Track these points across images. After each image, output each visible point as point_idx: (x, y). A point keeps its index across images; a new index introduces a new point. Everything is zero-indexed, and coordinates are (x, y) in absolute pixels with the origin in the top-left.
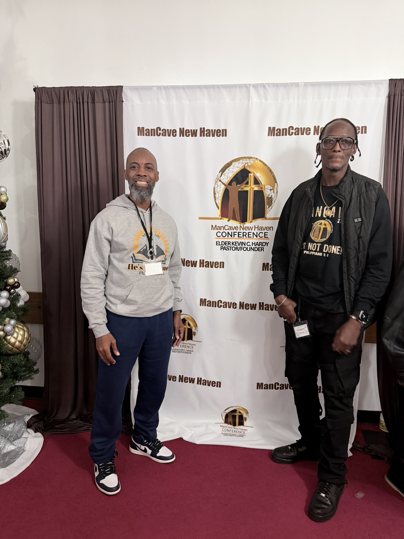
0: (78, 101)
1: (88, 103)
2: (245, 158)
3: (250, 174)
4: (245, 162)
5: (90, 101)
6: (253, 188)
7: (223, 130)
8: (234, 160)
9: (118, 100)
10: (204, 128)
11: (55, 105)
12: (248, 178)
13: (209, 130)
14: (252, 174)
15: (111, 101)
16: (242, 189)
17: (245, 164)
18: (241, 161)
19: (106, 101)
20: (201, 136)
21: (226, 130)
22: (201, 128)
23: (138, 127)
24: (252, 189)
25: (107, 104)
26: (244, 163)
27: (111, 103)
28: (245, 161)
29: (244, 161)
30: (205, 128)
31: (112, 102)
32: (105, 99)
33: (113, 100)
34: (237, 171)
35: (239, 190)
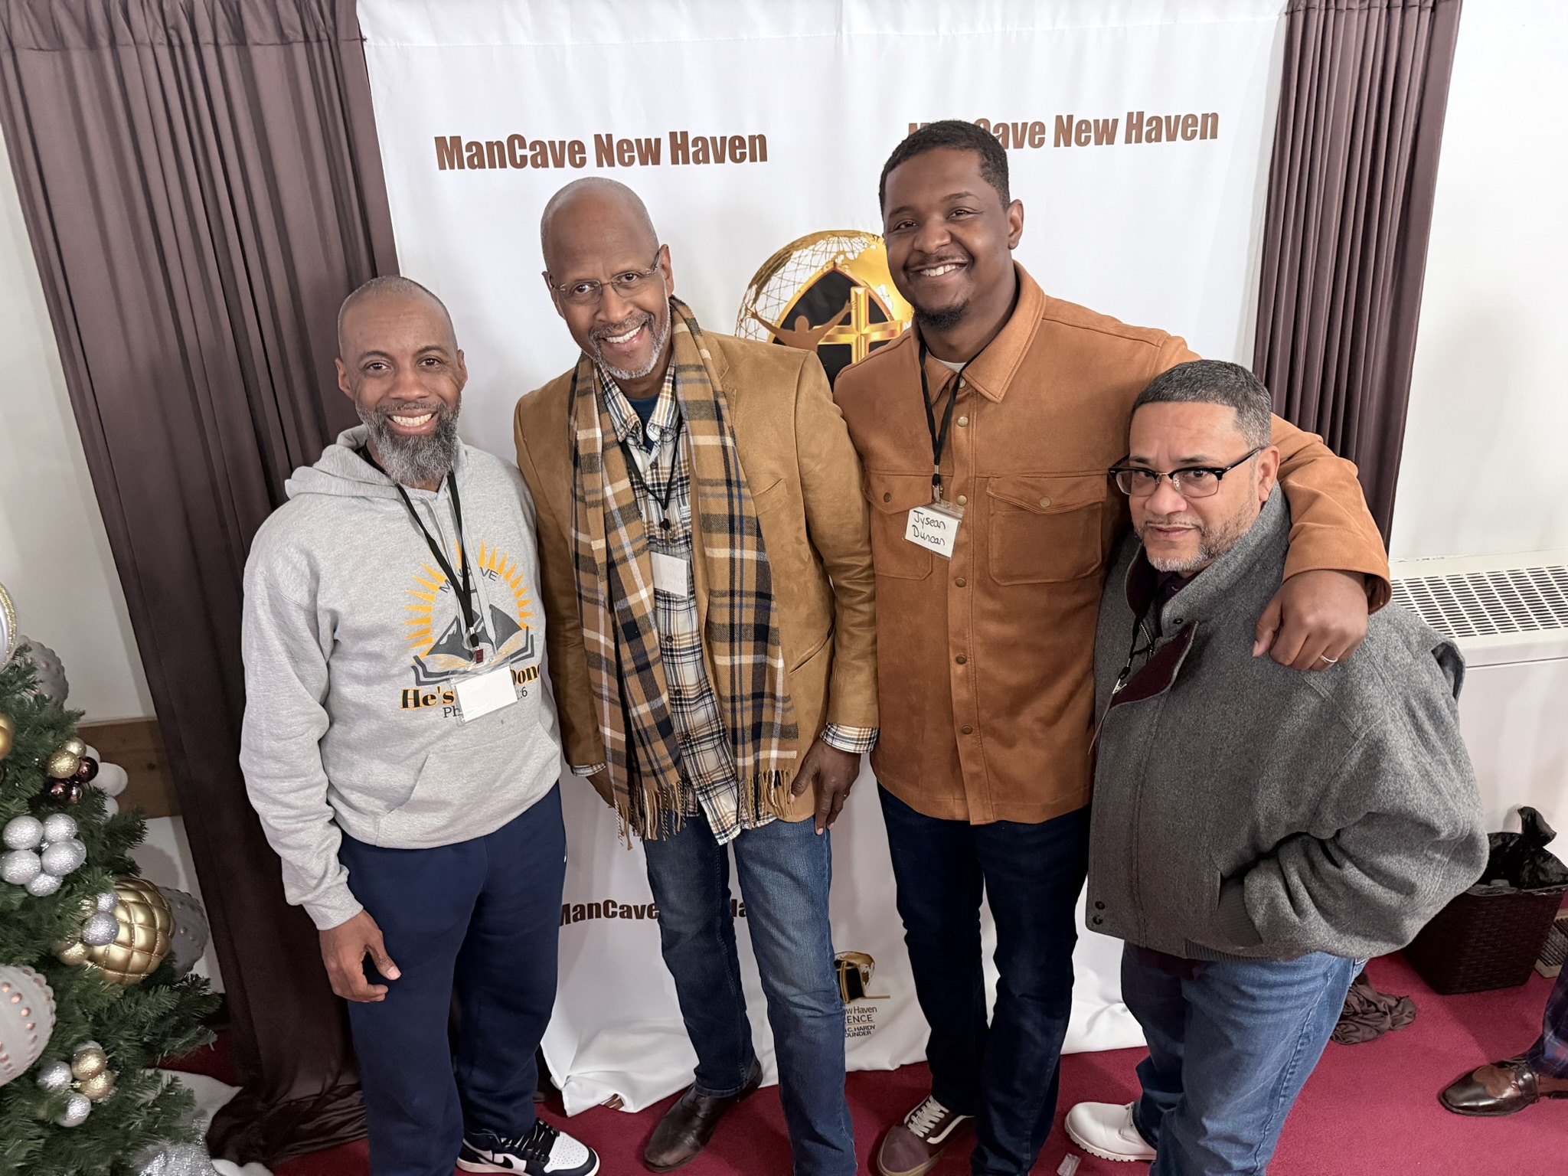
0: (176, 41)
1: (216, 44)
2: (833, 234)
3: (853, 290)
4: (835, 249)
5: (224, 38)
6: (866, 336)
7: (752, 138)
8: (799, 243)
9: (342, 34)
10: (684, 135)
11: (79, 59)
12: (847, 304)
13: (703, 139)
14: (860, 291)
15: (313, 38)
16: (829, 338)
17: (836, 257)
18: (821, 245)
19: (291, 38)
20: (675, 161)
21: (762, 138)
22: (673, 135)
23: (436, 138)
24: (863, 338)
25: (299, 50)
26: (830, 252)
27: (315, 45)
28: (835, 245)
29: (830, 245)
30: (686, 133)
31: (319, 40)
32: (287, 31)
33: (323, 35)
34: (810, 278)
35: (820, 343)
